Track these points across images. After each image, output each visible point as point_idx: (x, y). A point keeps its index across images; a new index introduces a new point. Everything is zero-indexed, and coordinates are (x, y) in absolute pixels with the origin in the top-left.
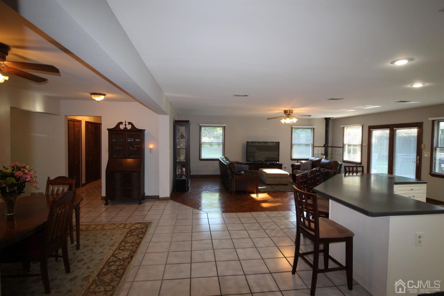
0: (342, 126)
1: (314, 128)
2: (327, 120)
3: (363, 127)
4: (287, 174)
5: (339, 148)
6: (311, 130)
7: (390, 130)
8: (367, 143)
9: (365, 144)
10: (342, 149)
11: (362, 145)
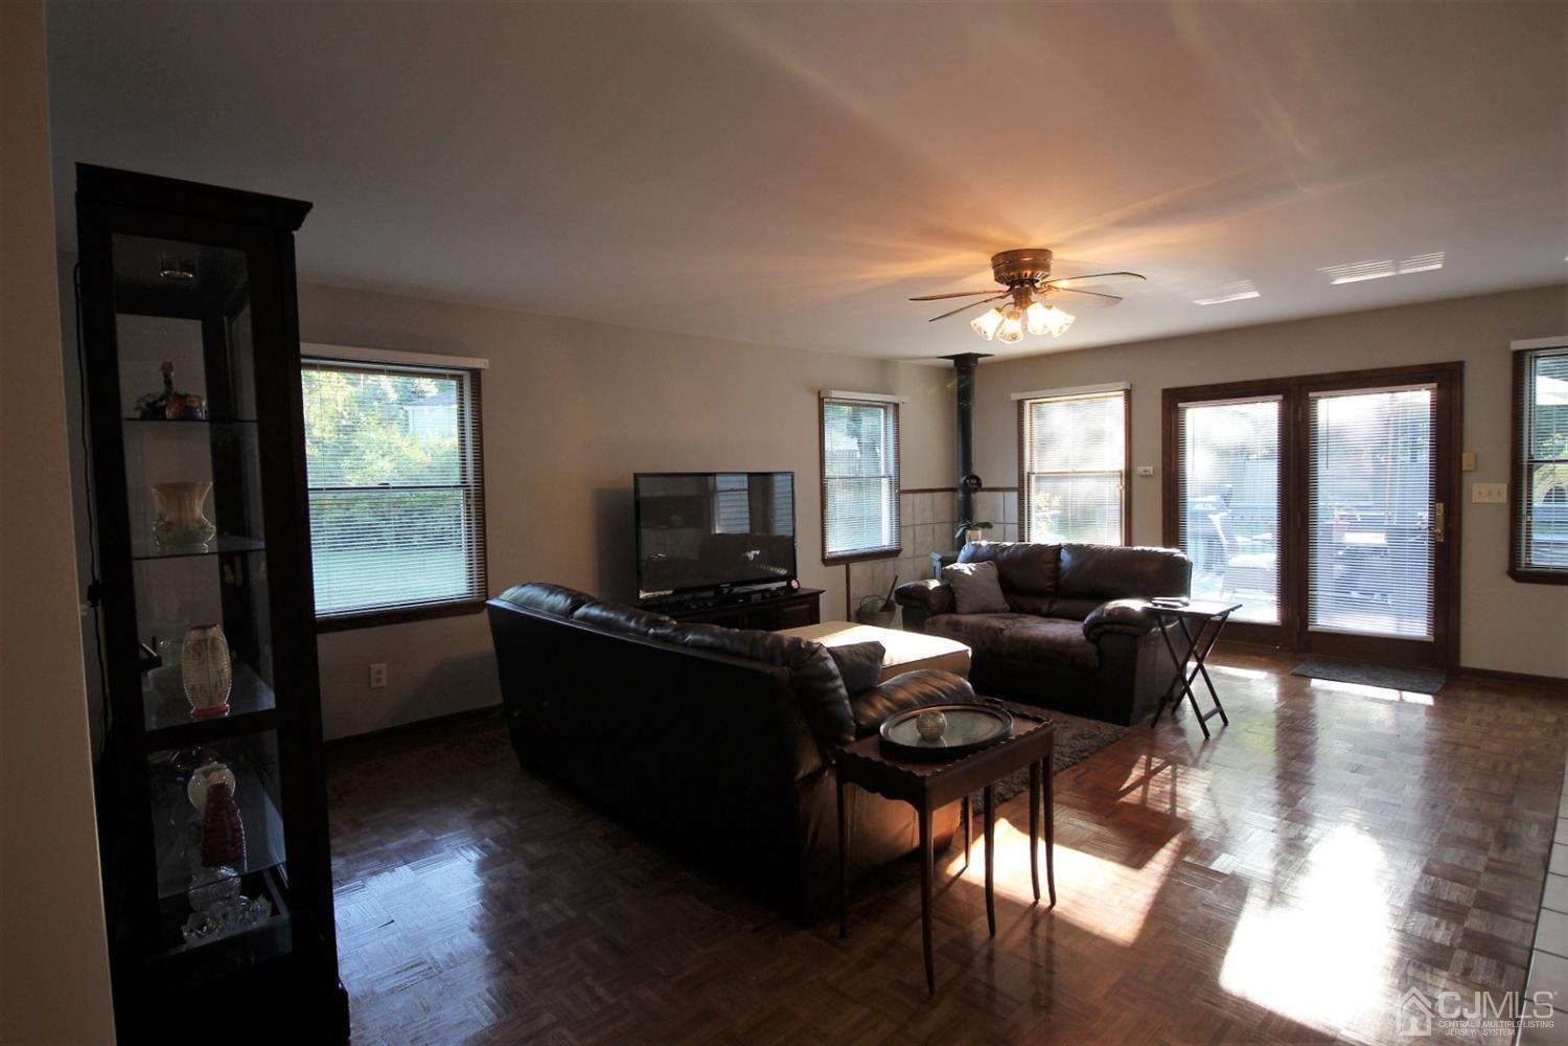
0: (1015, 397)
1: (896, 406)
2: (965, 364)
3: (1134, 395)
4: (963, 653)
5: (1000, 494)
6: (886, 413)
7: (1280, 402)
8: (1160, 466)
9: (1150, 465)
10: (1014, 495)
11: (1128, 476)
